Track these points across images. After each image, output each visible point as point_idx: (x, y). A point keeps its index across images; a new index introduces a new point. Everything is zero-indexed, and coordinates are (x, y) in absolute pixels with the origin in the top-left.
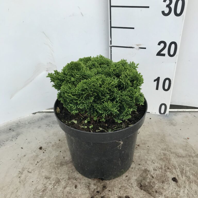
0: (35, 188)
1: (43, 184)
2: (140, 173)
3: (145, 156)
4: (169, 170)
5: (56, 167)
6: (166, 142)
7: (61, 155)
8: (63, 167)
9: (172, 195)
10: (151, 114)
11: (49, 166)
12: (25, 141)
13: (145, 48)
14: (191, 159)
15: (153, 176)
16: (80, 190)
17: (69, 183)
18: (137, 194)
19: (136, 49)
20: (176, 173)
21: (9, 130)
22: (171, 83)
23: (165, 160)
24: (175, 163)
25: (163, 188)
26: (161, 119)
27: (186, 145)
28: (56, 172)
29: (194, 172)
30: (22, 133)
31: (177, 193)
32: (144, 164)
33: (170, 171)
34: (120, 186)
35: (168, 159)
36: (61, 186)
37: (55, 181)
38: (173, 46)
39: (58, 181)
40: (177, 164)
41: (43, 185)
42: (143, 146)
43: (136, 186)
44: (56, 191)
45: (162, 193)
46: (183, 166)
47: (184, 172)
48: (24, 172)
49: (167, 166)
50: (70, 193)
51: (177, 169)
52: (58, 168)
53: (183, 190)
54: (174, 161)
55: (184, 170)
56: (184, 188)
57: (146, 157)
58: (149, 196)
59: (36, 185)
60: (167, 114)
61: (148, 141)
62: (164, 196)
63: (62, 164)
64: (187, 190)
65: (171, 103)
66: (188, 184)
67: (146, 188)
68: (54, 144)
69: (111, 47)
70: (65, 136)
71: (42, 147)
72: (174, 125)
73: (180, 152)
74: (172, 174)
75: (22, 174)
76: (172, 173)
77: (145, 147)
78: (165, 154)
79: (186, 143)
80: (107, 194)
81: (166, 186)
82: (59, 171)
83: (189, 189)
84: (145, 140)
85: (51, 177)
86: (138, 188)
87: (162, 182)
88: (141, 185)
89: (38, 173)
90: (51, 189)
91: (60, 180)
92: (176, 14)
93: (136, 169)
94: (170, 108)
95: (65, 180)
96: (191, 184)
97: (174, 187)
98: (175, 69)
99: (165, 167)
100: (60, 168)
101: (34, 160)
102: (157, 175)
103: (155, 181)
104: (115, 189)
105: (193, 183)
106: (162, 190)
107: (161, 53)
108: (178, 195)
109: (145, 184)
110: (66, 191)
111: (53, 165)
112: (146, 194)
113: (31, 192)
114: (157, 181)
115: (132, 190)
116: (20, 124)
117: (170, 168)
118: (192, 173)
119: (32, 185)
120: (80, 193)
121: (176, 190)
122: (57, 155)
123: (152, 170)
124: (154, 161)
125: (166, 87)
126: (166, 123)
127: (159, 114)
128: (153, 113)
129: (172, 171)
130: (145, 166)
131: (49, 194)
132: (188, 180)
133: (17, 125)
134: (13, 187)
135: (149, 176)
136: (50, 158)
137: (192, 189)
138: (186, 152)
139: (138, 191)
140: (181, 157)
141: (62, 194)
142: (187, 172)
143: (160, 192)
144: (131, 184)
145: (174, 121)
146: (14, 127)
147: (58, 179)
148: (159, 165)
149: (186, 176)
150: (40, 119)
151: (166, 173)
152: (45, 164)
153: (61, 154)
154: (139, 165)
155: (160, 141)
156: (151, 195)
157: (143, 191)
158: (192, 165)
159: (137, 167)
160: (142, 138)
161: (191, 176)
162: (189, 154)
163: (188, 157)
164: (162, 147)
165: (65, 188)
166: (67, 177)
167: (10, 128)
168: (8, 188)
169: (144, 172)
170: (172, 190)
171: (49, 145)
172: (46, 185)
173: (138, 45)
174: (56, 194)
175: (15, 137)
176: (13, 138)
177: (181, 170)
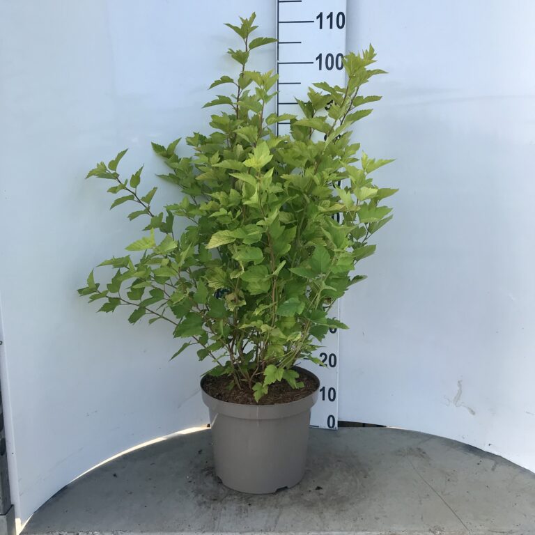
10: (320, 428)
22: (336, 392)
38: (333, 357)
60: (336, 428)
65: (339, 417)
125: (332, 398)
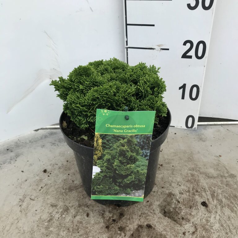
0: (39, 218)
1: (48, 212)
2: (163, 198)
3: (169, 177)
4: (197, 193)
5: (64, 192)
6: (194, 160)
7: (70, 179)
8: (72, 193)
9: (201, 222)
10: (176, 128)
11: (55, 192)
12: (26, 162)
13: (168, 49)
14: (224, 179)
15: (179, 200)
16: (92, 218)
17: (80, 211)
18: (160, 221)
19: (157, 50)
20: (206, 197)
21: (7, 150)
22: (200, 90)
23: (193, 182)
24: (205, 184)
25: (191, 214)
26: (188, 134)
27: (218, 163)
28: (63, 199)
29: (227, 195)
30: (23, 154)
31: (207, 220)
32: (168, 187)
33: (199, 195)
34: (140, 213)
35: (197, 181)
36: (71, 215)
37: (63, 209)
38: (201, 46)
39: (66, 210)
40: (207, 187)
41: (48, 214)
42: (167, 165)
43: (158, 213)
44: (64, 220)
45: (189, 220)
46: (214, 189)
47: (216, 195)
48: (25, 199)
49: (195, 189)
50: (81, 223)
51: (208, 191)
52: (66, 194)
53: (214, 216)
54: (204, 182)
55: (215, 193)
56: (215, 214)
57: (170, 179)
58: (174, 224)
59: (41, 214)
60: (195, 128)
61: (173, 159)
62: (192, 223)
63: (71, 189)
64: (219, 215)
65: (199, 115)
66: (220, 209)
67: (171, 214)
68: (61, 166)
69: (127, 48)
70: (74, 156)
71: (47, 169)
72: (204, 141)
73: (210, 172)
74: (202, 198)
75: (23, 201)
76: (201, 196)
77: (170, 167)
78: (192, 175)
79: (217, 162)
80: (125, 223)
81: (194, 212)
82: (67, 197)
83: (221, 215)
84: (169, 159)
85: (58, 204)
86: (161, 215)
87: (190, 207)
88: (165, 211)
89: (42, 200)
90: (58, 218)
91: (69, 208)
92: (205, 8)
93: (159, 193)
94: (199, 121)
95: (75, 208)
96: (224, 209)
97: (204, 212)
98: (203, 74)
99: (193, 190)
100: (69, 193)
101: (37, 185)
102: (183, 199)
103: (181, 207)
104: (134, 217)
105: (226, 207)
106: (189, 217)
107: (187, 55)
108: (208, 221)
109: (170, 210)
110: (77, 221)
111: (60, 191)
112: (170, 222)
113: (35, 223)
114: (184, 206)
115: (154, 218)
116: (19, 144)
117: (199, 190)
118: (225, 196)
119: (36, 214)
120: (92, 222)
121: (206, 215)
122: (65, 178)
123: (178, 194)
124: (180, 183)
125: (194, 96)
126: (194, 138)
127: (186, 128)
128: (178, 127)
129: (201, 194)
130: (169, 190)
131: (56, 224)
132: (220, 204)
133: (15, 144)
134: (13, 218)
135: (174, 201)
136: (57, 182)
137: (224, 214)
138: (218, 172)
139: (161, 219)
140: (212, 177)
141: (72, 224)
142: (219, 195)
143: (187, 218)
144: (153, 210)
145: (203, 136)
146: (13, 146)
147: (67, 206)
148: (185, 188)
149: (218, 200)
150: (44, 137)
151: (194, 197)
152: (51, 190)
153: (70, 177)
154: (163, 188)
155: (187, 160)
156: (177, 223)
157: (167, 218)
158: (225, 187)
159: (160, 191)
160: (166, 157)
161: (224, 200)
162: (222, 174)
163: (220, 177)
164: (189, 166)
165: (75, 217)
166: (77, 203)
167: (8, 149)
168: (7, 218)
169: (168, 196)
170: (201, 216)
171: (55, 167)
172: (52, 214)
173: (159, 46)
174: (64, 224)
175: (14, 158)
176: (11, 159)
177: (211, 193)
